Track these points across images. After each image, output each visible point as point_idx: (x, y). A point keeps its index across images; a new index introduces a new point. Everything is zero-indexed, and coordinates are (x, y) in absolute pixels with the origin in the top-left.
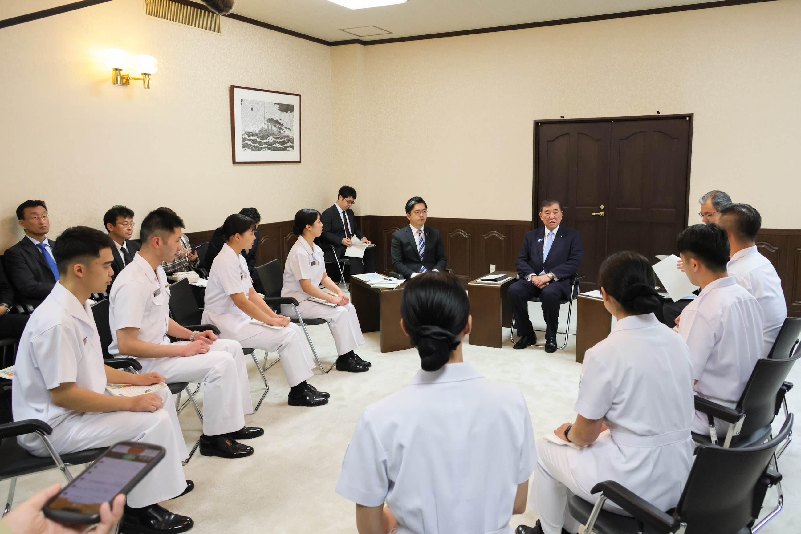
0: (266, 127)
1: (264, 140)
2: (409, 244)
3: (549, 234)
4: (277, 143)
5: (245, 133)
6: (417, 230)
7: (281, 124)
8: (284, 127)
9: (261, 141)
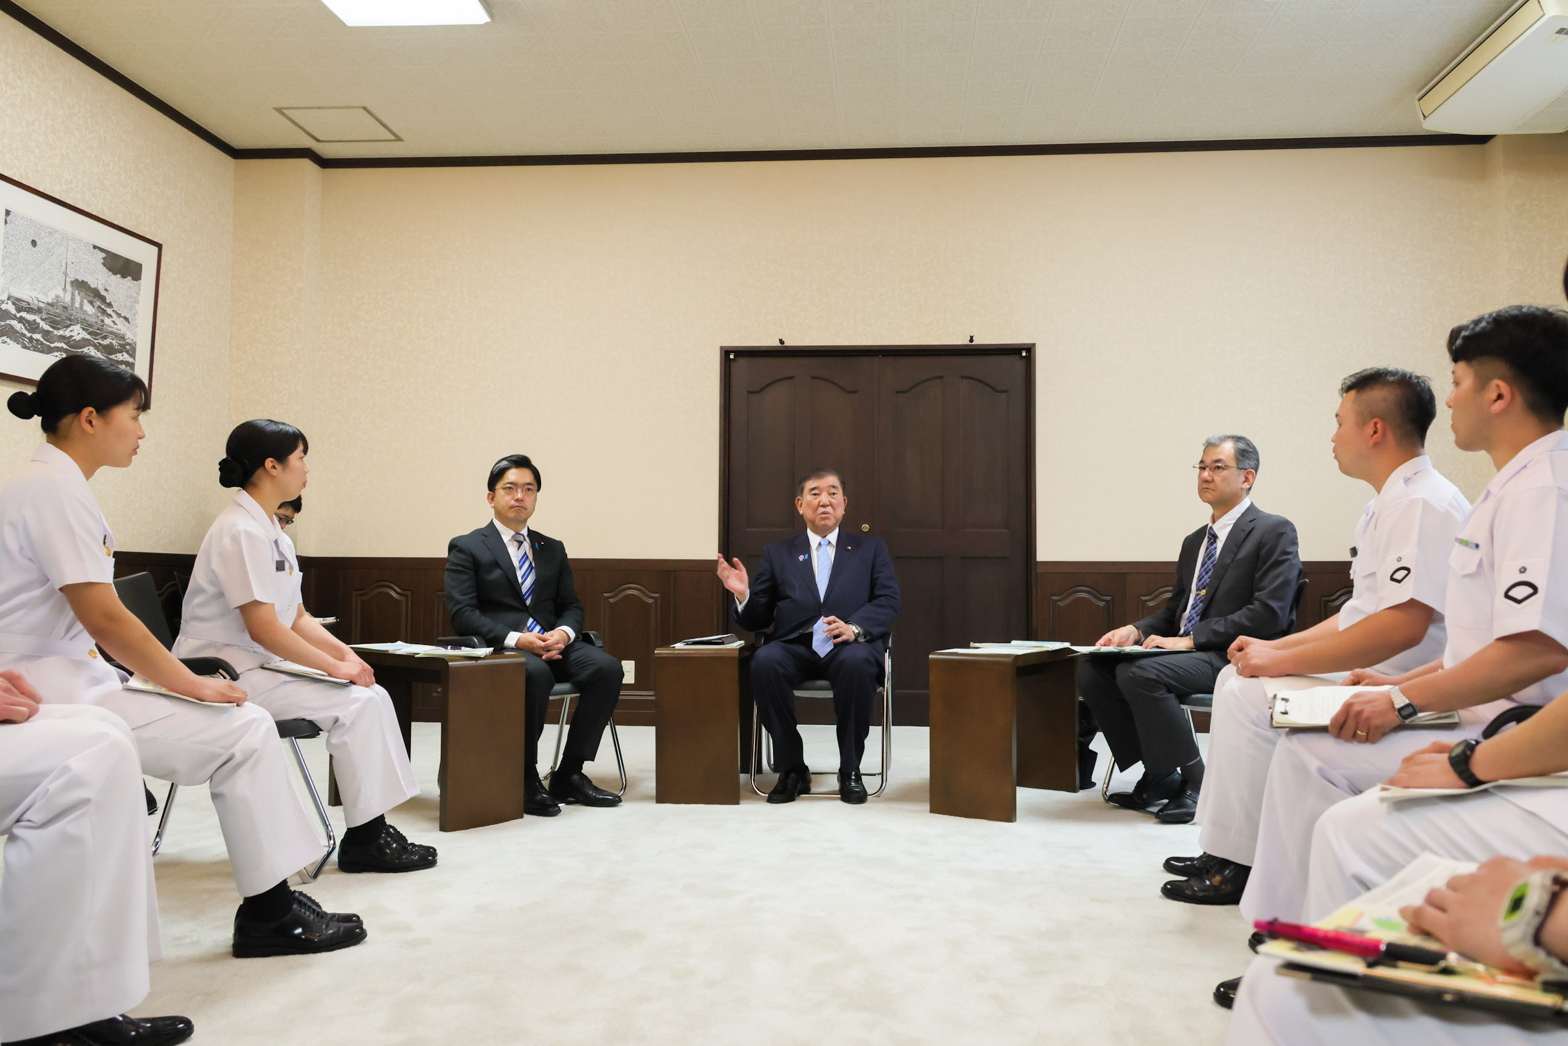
0: (67, 299)
1: (58, 329)
2: (496, 564)
3: (820, 544)
4: (91, 345)
5: (8, 299)
6: (513, 533)
7: (108, 301)
8: (113, 311)
9: (51, 330)
